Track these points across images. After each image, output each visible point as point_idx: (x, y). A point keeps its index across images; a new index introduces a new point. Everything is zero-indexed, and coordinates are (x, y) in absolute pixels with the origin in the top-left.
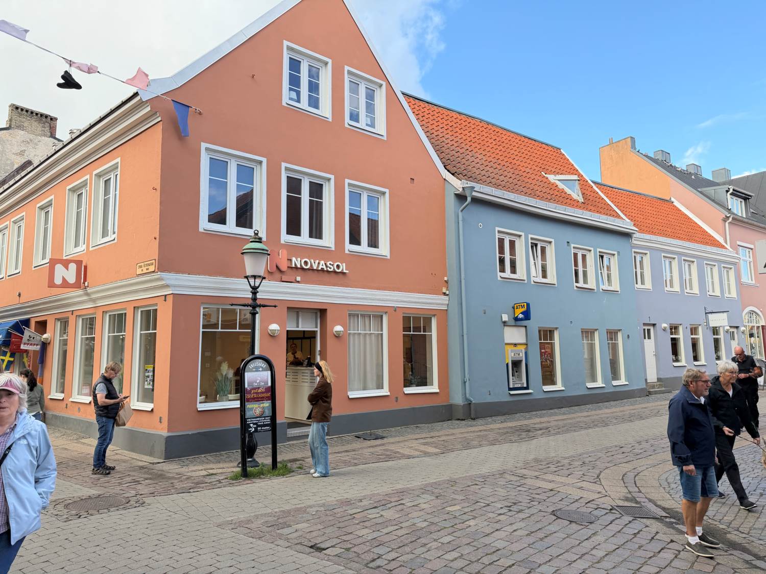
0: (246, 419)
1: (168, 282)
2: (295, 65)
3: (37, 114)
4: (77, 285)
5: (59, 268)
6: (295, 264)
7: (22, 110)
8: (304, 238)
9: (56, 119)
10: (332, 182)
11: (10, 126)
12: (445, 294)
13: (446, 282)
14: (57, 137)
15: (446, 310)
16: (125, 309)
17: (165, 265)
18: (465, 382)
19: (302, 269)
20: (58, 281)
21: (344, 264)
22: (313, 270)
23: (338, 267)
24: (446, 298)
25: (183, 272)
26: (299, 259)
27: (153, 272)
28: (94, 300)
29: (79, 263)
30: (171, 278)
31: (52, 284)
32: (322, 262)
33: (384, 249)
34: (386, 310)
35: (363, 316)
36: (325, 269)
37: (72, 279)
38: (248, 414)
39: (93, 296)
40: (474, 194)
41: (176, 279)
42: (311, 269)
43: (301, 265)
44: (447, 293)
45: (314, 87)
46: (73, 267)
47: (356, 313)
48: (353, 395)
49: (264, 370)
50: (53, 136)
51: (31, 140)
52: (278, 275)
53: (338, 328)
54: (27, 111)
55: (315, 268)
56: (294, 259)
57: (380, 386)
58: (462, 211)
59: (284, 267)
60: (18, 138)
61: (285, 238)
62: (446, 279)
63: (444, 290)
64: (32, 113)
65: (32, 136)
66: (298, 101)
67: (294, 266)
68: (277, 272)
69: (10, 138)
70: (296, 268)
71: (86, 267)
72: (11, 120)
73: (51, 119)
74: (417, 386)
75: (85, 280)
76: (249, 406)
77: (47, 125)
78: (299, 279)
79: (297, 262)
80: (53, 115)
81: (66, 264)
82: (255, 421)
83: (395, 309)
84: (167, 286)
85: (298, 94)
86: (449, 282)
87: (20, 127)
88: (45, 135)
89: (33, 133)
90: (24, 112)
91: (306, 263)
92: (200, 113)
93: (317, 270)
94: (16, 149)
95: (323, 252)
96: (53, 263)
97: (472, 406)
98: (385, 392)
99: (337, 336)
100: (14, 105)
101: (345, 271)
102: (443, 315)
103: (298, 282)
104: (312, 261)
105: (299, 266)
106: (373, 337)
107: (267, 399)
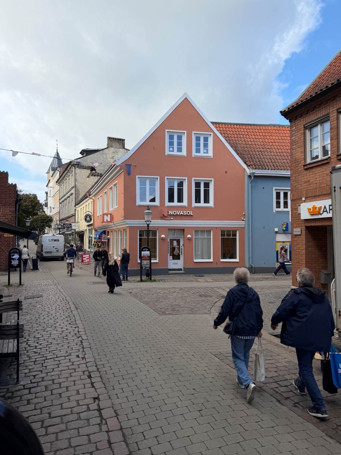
0: (142, 265)
1: (127, 223)
2: (171, 137)
3: (117, 139)
4: (111, 222)
5: (105, 216)
6: (170, 213)
7: (112, 139)
8: (176, 203)
9: (124, 140)
10: (187, 180)
11: (108, 147)
12: (243, 220)
13: (244, 215)
14: (125, 148)
15: (244, 227)
16: (121, 230)
17: (126, 218)
18: (250, 258)
19: (173, 215)
20: (105, 221)
21: (191, 212)
22: (178, 215)
23: (188, 213)
24: (244, 222)
25: (132, 219)
26: (172, 212)
27: (123, 220)
28: (116, 226)
29: (111, 214)
30: (128, 221)
31: (103, 222)
32: (182, 212)
33: (211, 204)
34: (212, 228)
35: (202, 231)
36: (183, 214)
37: (109, 220)
38: (142, 264)
39: (116, 225)
40: (255, 174)
41: (130, 222)
42: (177, 215)
43: (173, 213)
44: (244, 219)
45: (180, 144)
46: (109, 216)
47: (198, 231)
48: (195, 261)
49: (147, 251)
50: (124, 148)
51: (116, 151)
52: (164, 218)
53: (189, 236)
54: (114, 139)
55: (178, 214)
56: (170, 212)
57: (210, 258)
58: (251, 183)
59: (166, 215)
60: (111, 151)
61: (167, 204)
62: (244, 213)
63: (242, 219)
64: (115, 139)
65: (116, 149)
66: (173, 151)
67: (170, 214)
68: (163, 217)
69: (109, 152)
70: (171, 214)
71: (113, 216)
72: (108, 144)
73: (123, 140)
74: (229, 259)
75: (113, 220)
76: (143, 261)
77: (121, 143)
78: (172, 218)
79: (171, 212)
80: (123, 138)
81: (107, 215)
82: (144, 266)
83: (216, 228)
84: (127, 224)
85: (173, 148)
86: (246, 215)
87: (111, 146)
88: (121, 148)
89: (116, 148)
90: (113, 139)
91: (175, 213)
92: (136, 166)
93: (179, 215)
94: (111, 156)
95: (183, 208)
96: (104, 215)
97: (253, 268)
98: (211, 260)
99: (189, 239)
100: (109, 137)
101: (191, 214)
102: (242, 229)
103: (172, 220)
104: (177, 212)
105: (172, 214)
106: (207, 239)
107: (149, 260)
